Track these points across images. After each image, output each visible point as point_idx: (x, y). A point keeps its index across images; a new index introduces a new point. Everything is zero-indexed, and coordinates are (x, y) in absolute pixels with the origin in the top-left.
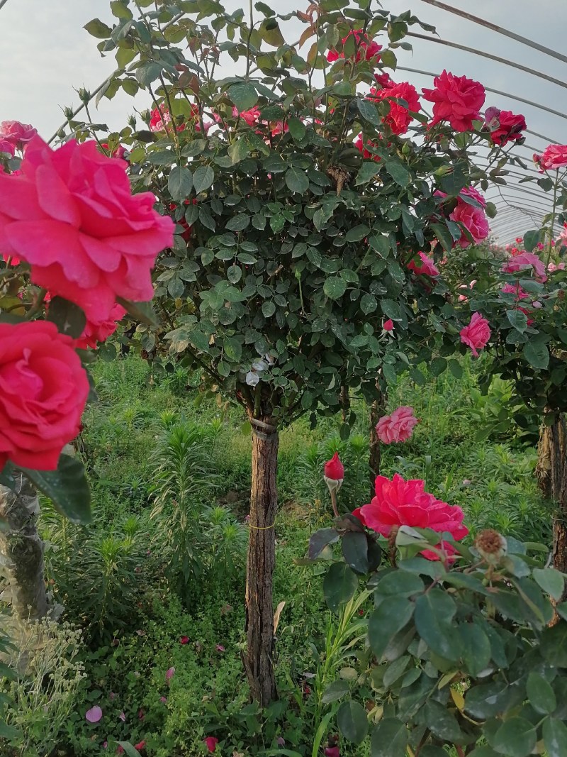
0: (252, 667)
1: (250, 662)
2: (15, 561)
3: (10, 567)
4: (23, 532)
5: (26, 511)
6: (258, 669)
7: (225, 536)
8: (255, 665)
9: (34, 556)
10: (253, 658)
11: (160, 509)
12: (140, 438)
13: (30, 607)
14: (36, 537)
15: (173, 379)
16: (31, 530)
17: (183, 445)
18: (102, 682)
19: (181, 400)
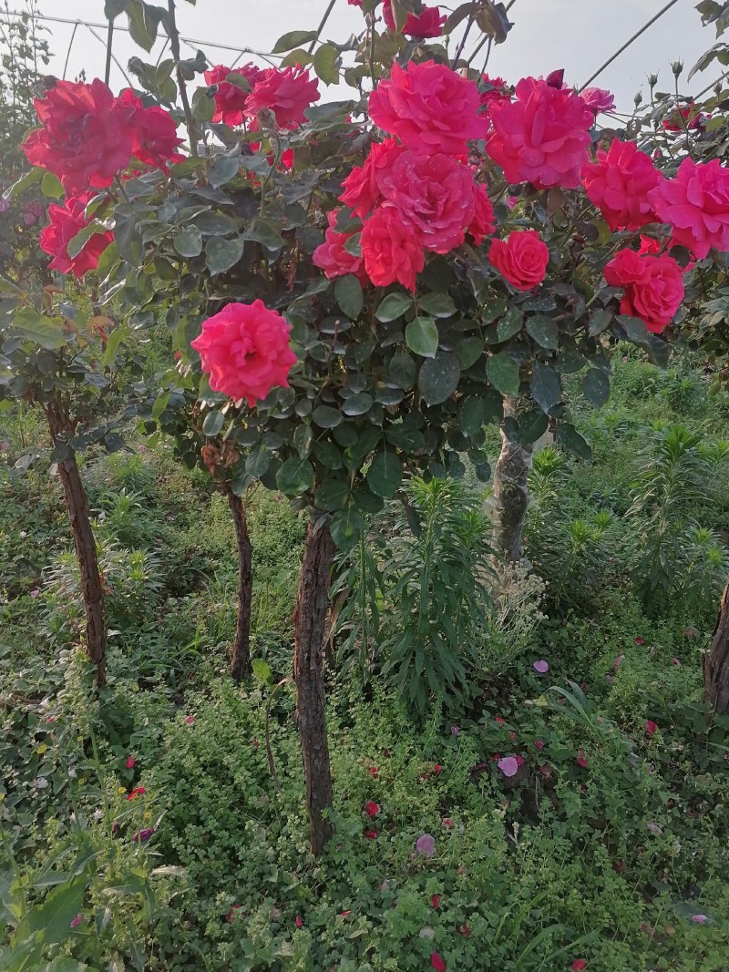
0: (712, 672)
1: (710, 666)
2: (504, 505)
3: (499, 510)
4: (516, 481)
5: (522, 464)
6: (718, 675)
7: (707, 557)
8: (716, 670)
9: (520, 506)
10: (715, 663)
11: (639, 508)
12: (620, 449)
13: (506, 552)
14: (524, 489)
15: (674, 389)
16: (522, 482)
17: (681, 444)
18: (552, 644)
19: (679, 416)
